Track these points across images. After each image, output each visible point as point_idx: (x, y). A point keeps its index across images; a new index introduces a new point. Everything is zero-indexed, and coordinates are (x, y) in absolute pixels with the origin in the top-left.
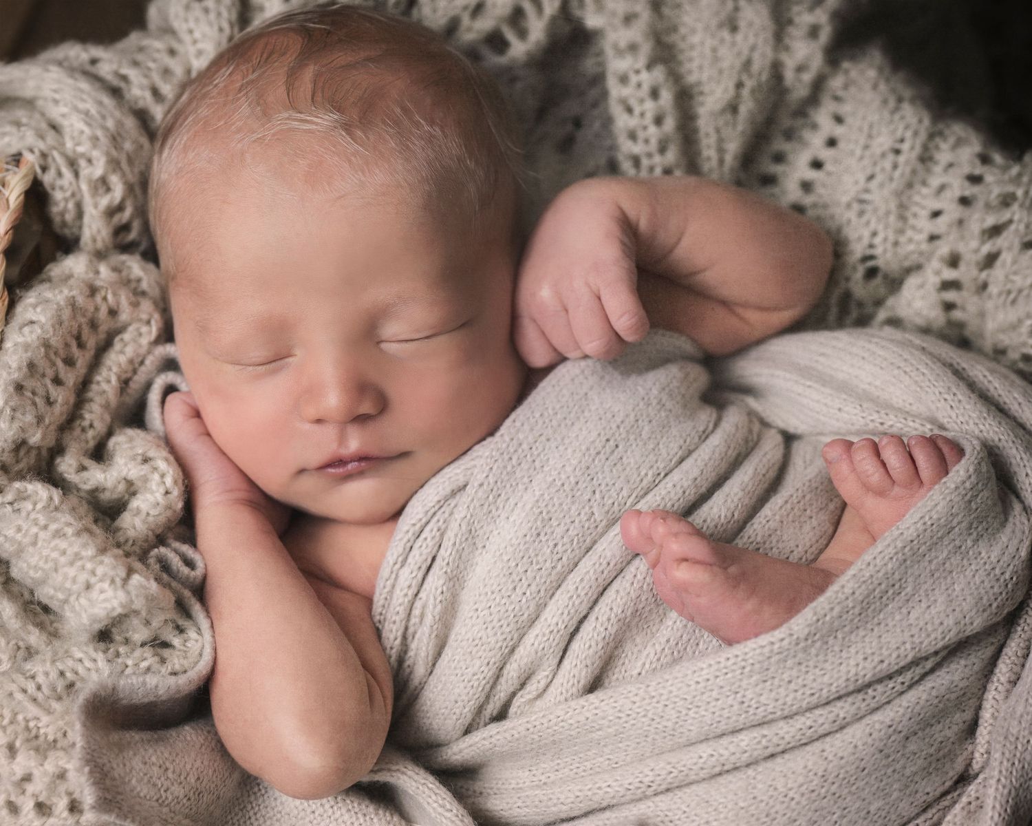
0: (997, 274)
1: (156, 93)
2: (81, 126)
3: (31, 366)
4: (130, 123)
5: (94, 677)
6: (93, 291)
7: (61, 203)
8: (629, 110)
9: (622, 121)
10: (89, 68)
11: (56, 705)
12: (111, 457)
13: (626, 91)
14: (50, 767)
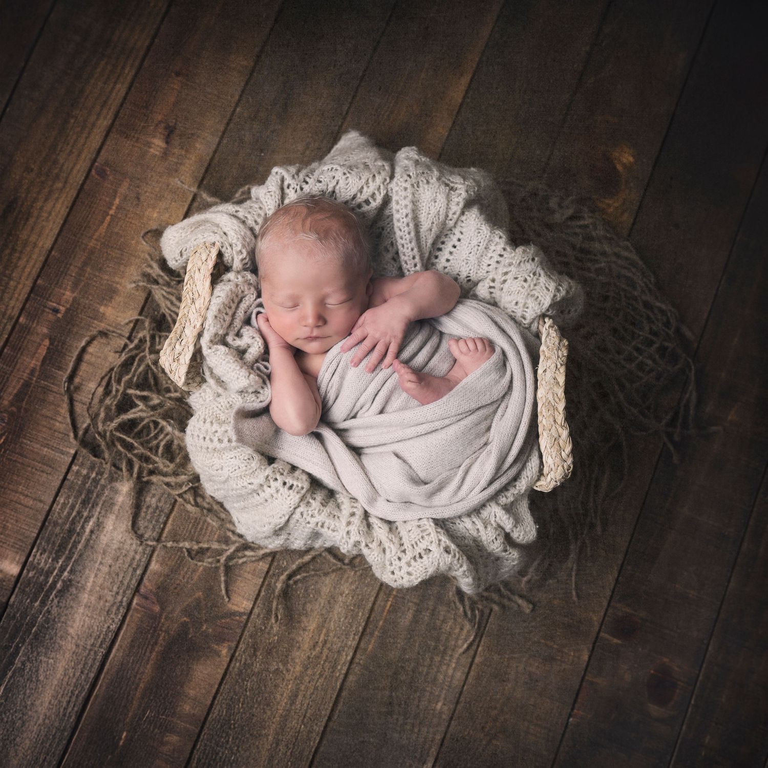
0: (506, 286)
1: (256, 221)
2: (233, 234)
3: (219, 310)
4: (249, 233)
5: (238, 403)
6: (237, 285)
7: (227, 257)
8: (401, 230)
9: (398, 233)
10: (235, 214)
11: (226, 411)
12: (242, 336)
13: (399, 224)
14: (223, 429)
